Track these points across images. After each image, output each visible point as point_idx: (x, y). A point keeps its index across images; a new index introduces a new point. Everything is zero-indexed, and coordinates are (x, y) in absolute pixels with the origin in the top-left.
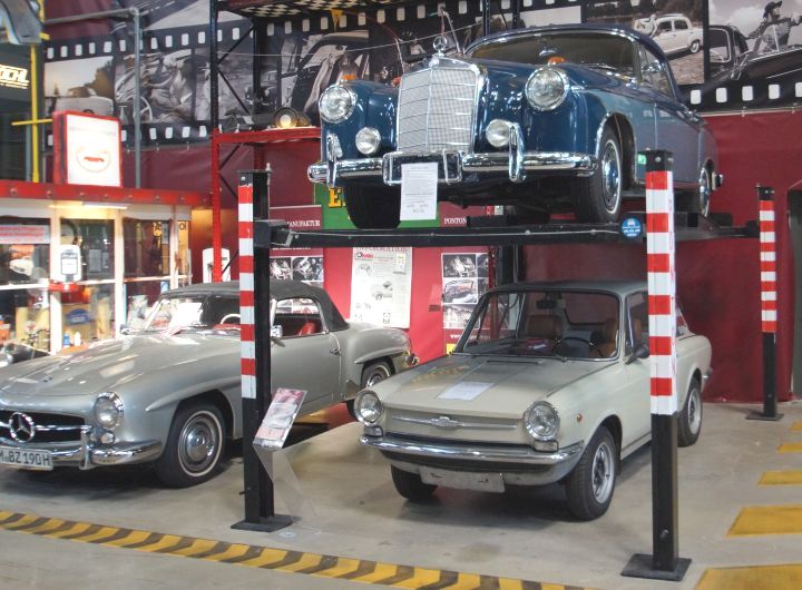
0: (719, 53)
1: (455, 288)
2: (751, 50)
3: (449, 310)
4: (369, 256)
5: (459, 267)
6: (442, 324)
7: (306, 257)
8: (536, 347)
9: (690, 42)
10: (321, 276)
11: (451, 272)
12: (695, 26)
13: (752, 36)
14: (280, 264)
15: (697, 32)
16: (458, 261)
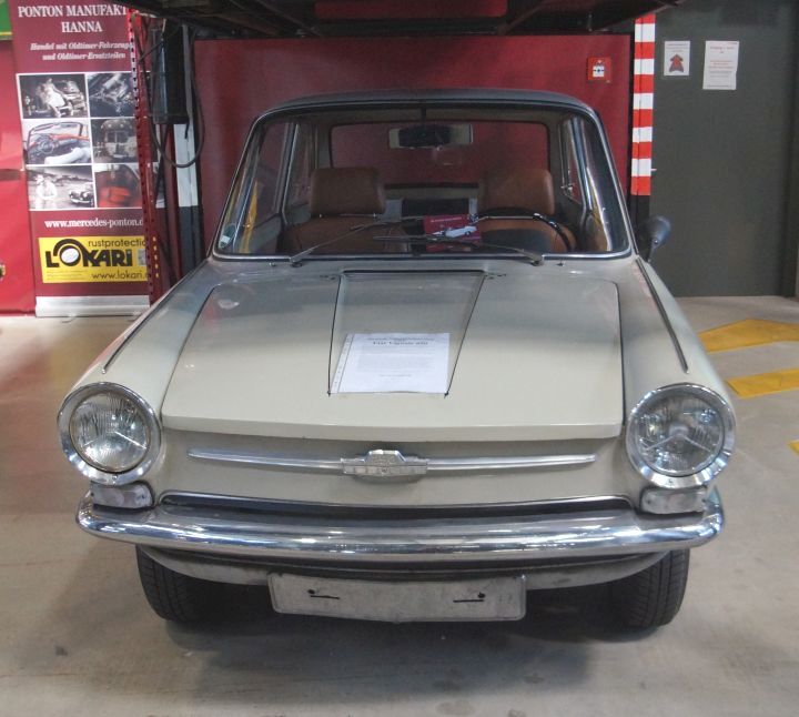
1: (49, 138)
3: (40, 178)
5: (54, 98)
6: (28, 204)
8: (453, 233)
11: (39, 108)
16: (50, 88)
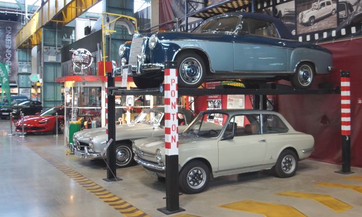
0: (342, 13)
2: (355, 11)
4: (232, 100)
7: (217, 100)
9: (331, 10)
10: (221, 107)
12: (334, 3)
13: (355, 4)
14: (210, 103)
15: (334, 6)
